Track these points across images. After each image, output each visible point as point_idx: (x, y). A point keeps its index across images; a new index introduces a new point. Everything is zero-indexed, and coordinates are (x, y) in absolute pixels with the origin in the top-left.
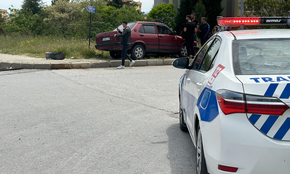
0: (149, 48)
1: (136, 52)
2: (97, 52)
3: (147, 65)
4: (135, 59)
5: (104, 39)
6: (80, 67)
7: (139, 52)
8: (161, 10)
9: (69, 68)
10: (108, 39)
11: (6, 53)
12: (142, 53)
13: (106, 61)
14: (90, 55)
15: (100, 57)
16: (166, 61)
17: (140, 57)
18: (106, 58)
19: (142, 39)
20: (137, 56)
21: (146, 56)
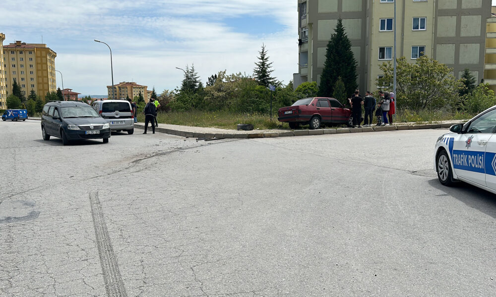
0: (324, 119)
1: (314, 122)
2: (279, 123)
3: (323, 134)
4: (313, 128)
5: (286, 113)
6: (270, 136)
7: (316, 122)
8: (306, 88)
9: (262, 137)
10: (290, 112)
11: (196, 126)
12: (318, 124)
13: (290, 131)
14: (272, 126)
15: (281, 127)
16: (338, 130)
17: (317, 127)
18: (286, 128)
19: (319, 112)
20: (314, 126)
21: (322, 126)
